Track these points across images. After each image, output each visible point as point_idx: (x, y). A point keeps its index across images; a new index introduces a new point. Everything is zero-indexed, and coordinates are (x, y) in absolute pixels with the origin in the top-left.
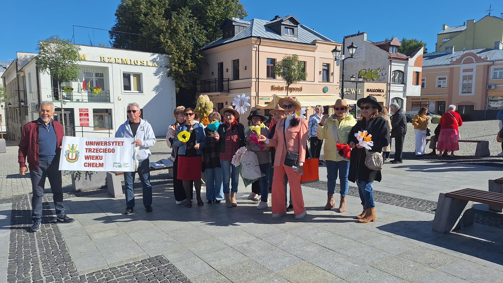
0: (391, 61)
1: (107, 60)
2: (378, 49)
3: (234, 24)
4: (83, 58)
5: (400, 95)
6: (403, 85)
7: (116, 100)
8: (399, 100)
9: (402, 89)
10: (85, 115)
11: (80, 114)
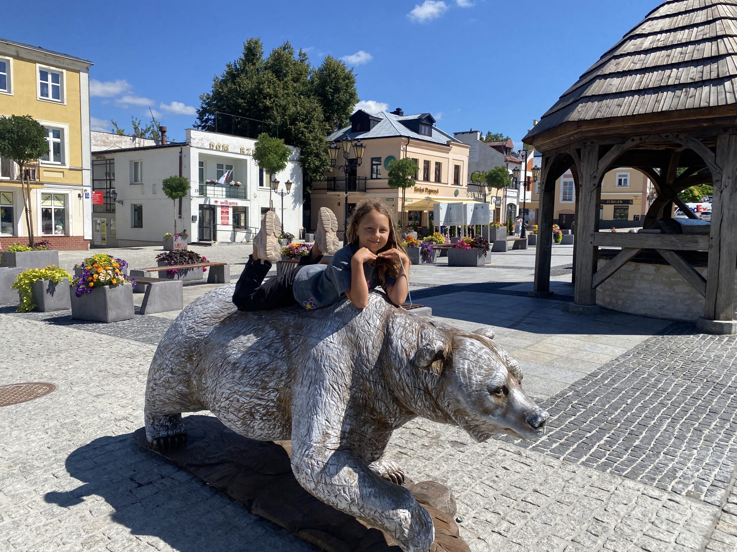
0: (507, 164)
1: (246, 152)
2: (494, 151)
3: (370, 118)
4: (226, 149)
5: (515, 202)
6: (517, 191)
7: (253, 197)
8: (513, 206)
9: (515, 195)
10: (226, 213)
11: (222, 211)
